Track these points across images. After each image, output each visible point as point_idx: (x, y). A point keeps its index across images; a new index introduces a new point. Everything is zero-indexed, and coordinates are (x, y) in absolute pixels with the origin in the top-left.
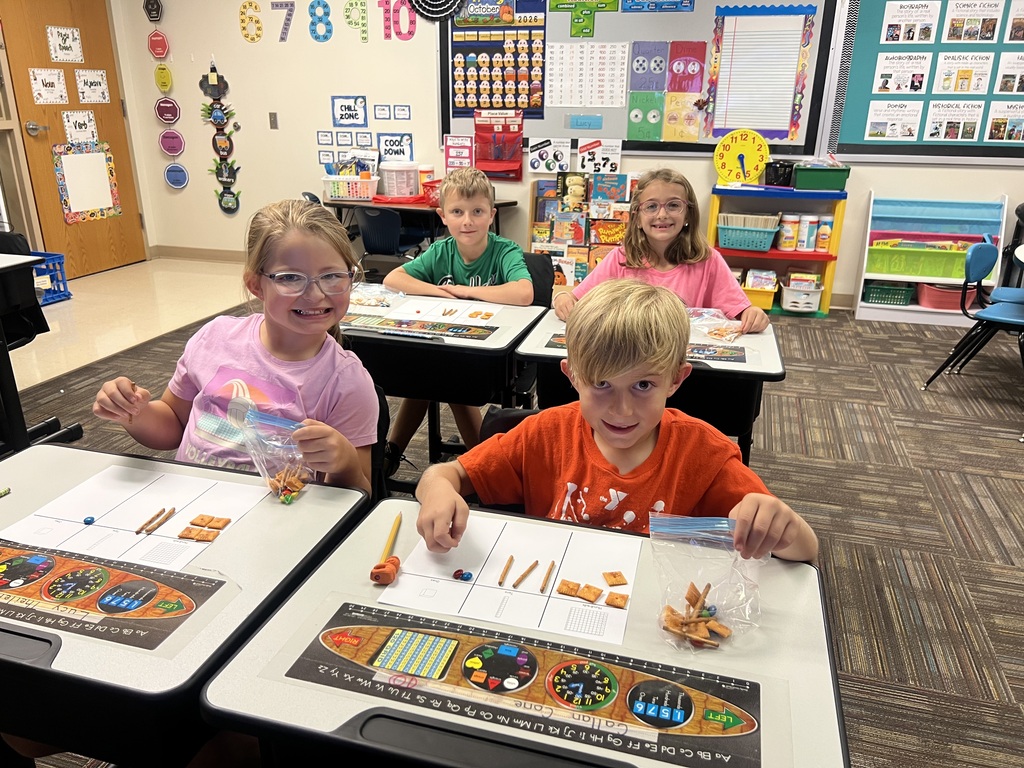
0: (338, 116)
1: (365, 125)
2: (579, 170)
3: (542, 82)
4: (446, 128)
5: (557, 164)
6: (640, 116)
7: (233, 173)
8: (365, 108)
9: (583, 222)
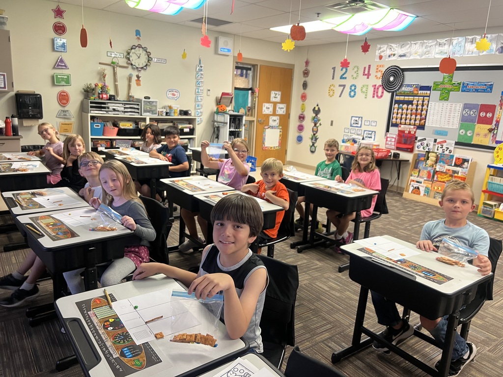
0: (352, 123)
1: (361, 127)
2: (436, 151)
3: (426, 116)
4: (388, 130)
5: (427, 148)
6: (464, 132)
7: (316, 139)
8: (361, 121)
9: (432, 171)
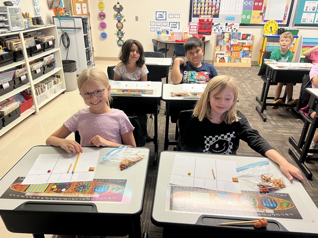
0: (157, 17)
1: (166, 20)
2: (227, 31)
3: (219, 8)
4: (190, 20)
5: (221, 30)
6: (245, 17)
8: (166, 15)
9: (229, 46)
